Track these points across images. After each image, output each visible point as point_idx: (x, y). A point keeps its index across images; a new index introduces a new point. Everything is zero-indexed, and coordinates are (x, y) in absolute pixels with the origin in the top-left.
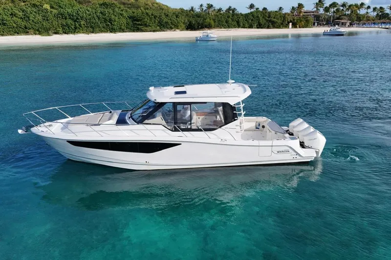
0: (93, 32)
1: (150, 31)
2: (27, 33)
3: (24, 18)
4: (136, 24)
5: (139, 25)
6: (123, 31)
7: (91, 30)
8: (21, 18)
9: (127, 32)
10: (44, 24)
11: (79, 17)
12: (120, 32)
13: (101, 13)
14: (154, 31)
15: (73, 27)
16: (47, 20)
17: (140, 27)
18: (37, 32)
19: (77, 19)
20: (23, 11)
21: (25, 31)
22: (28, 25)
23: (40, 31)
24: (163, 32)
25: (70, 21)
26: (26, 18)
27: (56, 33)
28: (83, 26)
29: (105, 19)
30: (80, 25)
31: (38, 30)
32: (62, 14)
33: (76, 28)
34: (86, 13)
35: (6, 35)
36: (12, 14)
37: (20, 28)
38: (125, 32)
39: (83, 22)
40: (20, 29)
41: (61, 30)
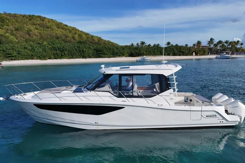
0: (72, 58)
1: (107, 57)
2: (32, 59)
3: (32, 50)
4: (98, 53)
5: (100, 54)
8: (30, 50)
9: (93, 58)
10: (43, 53)
11: (64, 49)
12: (88, 58)
13: (78, 47)
14: (109, 57)
15: (60, 55)
16: (45, 51)
18: (39, 58)
19: (63, 50)
20: (32, 46)
22: (34, 54)
23: (40, 58)
24: (115, 58)
25: (58, 52)
26: (33, 50)
27: (49, 59)
28: (66, 54)
29: (80, 50)
30: (64, 54)
31: (39, 57)
32: (54, 48)
33: (62, 56)
34: (68, 47)
35: (20, 60)
36: (25, 48)
37: (29, 55)
38: (92, 58)
39: (66, 52)
40: (29, 57)
41: (53, 57)
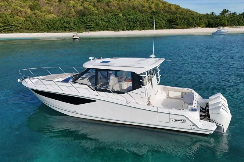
0: (143, 29)
1: (180, 28)
2: (108, 30)
3: (108, 21)
4: (171, 24)
5: (173, 24)
6: (162, 28)
7: (143, 28)
8: (106, 22)
9: (165, 29)
10: (117, 24)
11: (137, 20)
12: (160, 29)
13: (151, 18)
14: (182, 28)
15: (133, 26)
16: (119, 23)
17: (173, 26)
18: (113, 30)
19: (136, 21)
20: (108, 18)
21: (107, 29)
22: (109, 26)
23: (114, 29)
24: (188, 29)
25: (131, 23)
26: (108, 22)
27: (123, 30)
28: (138, 25)
29: (152, 21)
30: (137, 25)
31: (114, 28)
32: (127, 19)
33: (134, 27)
34: (141, 18)
35: (97, 31)
36: (101, 20)
37: (105, 27)
38: (163, 29)
39: (138, 24)
40: (105, 28)
41: (125, 28)
